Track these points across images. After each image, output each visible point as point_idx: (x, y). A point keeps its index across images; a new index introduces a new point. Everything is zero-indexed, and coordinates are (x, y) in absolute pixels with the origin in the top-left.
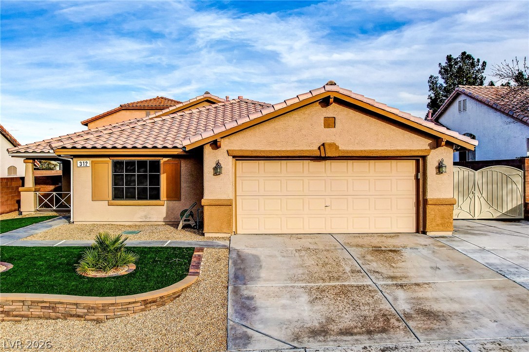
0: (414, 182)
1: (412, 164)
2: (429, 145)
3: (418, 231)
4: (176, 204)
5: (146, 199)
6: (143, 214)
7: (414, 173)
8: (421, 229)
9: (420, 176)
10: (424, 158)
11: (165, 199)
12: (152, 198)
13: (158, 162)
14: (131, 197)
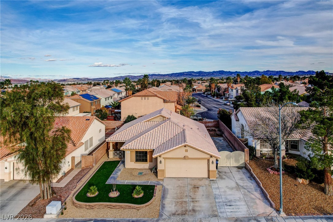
2: (210, 156)
3: (208, 177)
7: (207, 163)
10: (209, 160)
11: (149, 162)
13: (147, 151)
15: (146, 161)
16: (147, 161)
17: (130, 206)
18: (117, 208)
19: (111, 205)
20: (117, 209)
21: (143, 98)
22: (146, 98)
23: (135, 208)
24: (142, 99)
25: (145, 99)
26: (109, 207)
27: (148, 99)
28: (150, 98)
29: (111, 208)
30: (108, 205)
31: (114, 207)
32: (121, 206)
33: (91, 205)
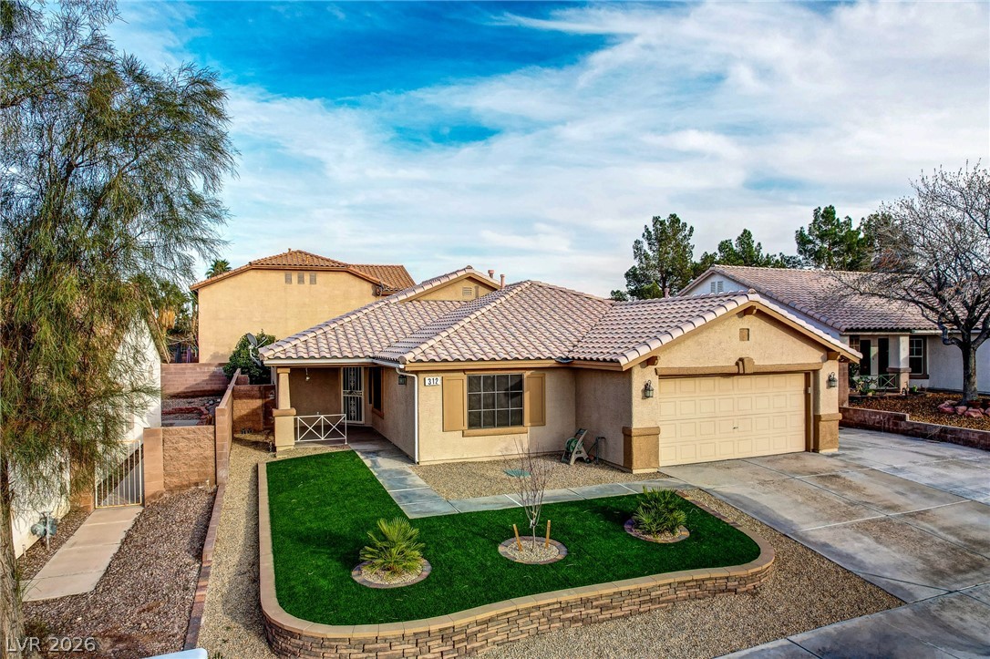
0: (803, 396)
1: (800, 379)
2: (822, 358)
3: (807, 449)
4: (540, 429)
5: (507, 425)
6: (503, 445)
7: (803, 388)
8: (812, 447)
9: (811, 390)
10: (816, 372)
11: (529, 424)
12: (513, 424)
13: (521, 376)
14: (490, 422)
15: (518, 420)
16: (521, 423)
17: (700, 584)
18: (626, 610)
19: (585, 602)
20: (625, 617)
21: (295, 276)
22: (307, 276)
23: (731, 584)
24: (288, 280)
25: (301, 281)
26: (573, 620)
27: (313, 281)
28: (321, 277)
29: (587, 621)
30: (565, 607)
31: (602, 608)
32: (648, 592)
33: (464, 629)
